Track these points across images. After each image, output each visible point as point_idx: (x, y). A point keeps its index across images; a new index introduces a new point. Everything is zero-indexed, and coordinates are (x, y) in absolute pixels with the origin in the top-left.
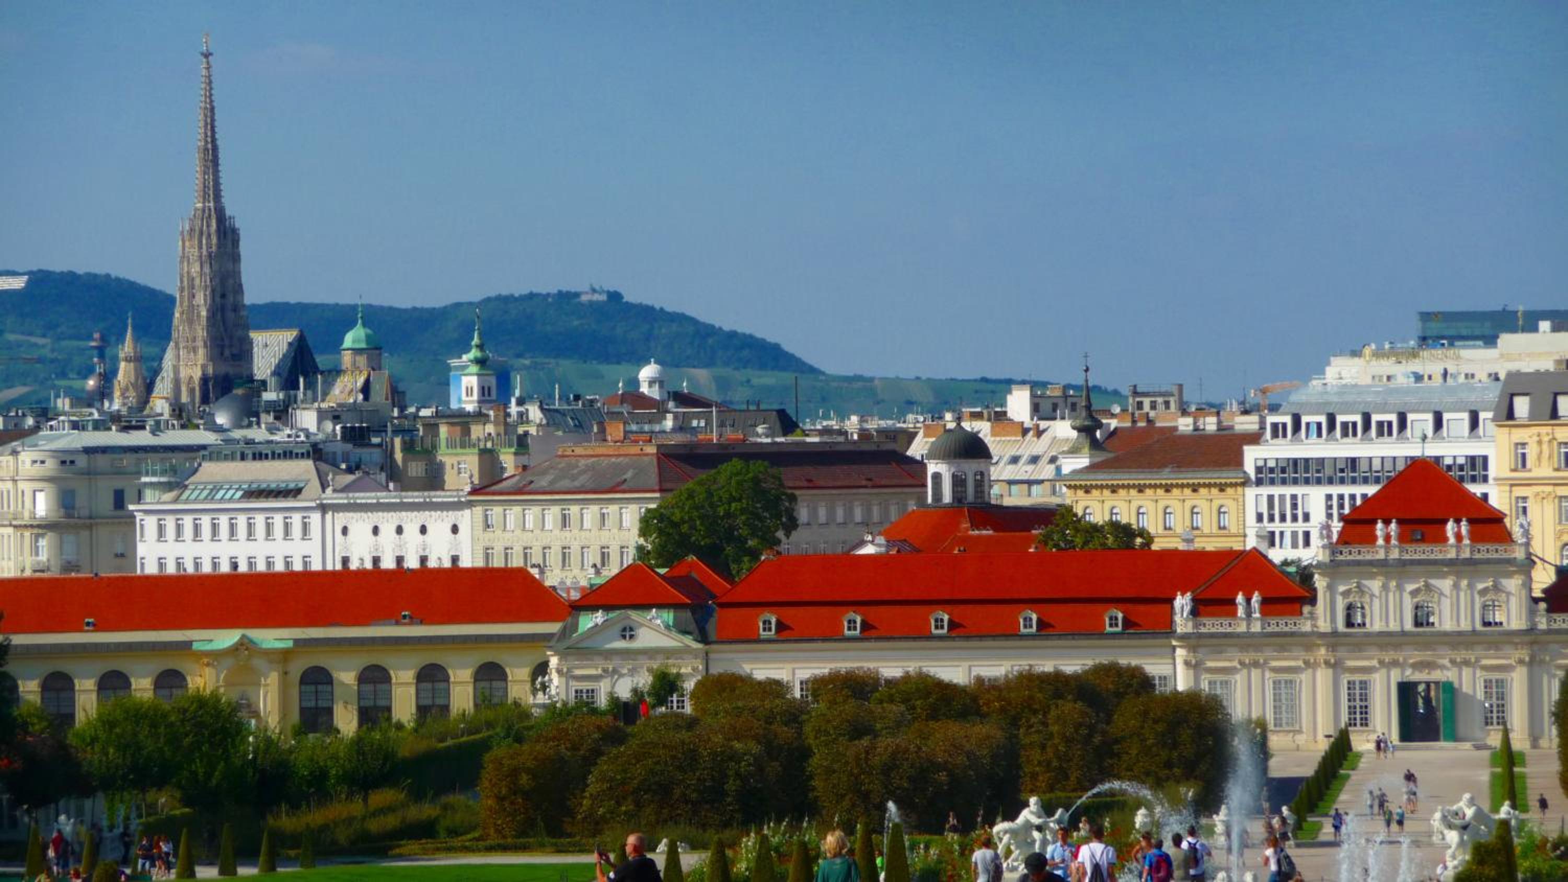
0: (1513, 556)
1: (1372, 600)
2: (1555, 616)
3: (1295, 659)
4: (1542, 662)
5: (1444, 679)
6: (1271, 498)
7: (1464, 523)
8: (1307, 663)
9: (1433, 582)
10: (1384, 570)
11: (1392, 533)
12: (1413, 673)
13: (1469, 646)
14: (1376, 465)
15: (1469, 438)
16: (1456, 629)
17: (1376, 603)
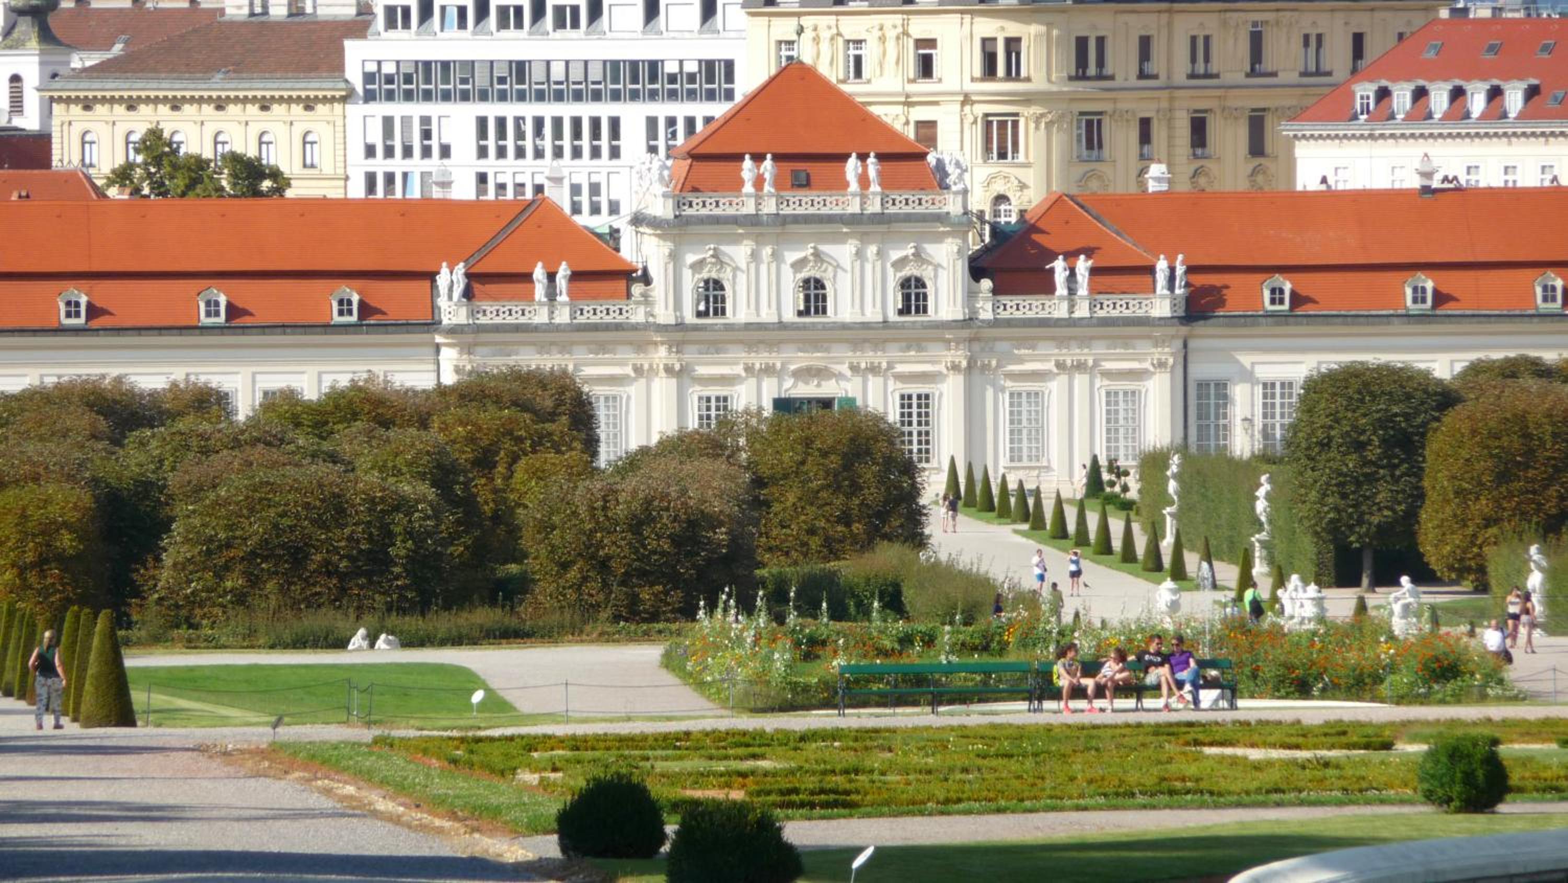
0: (945, 209)
1: (734, 277)
2: (1005, 299)
3: (622, 363)
4: (985, 368)
5: (840, 394)
6: (388, 122)
7: (871, 160)
8: (638, 370)
9: (824, 248)
10: (757, 230)
11: (767, 176)
12: (795, 386)
13: (879, 344)
14: (558, 72)
15: (700, 32)
16: (859, 319)
17: (742, 278)
